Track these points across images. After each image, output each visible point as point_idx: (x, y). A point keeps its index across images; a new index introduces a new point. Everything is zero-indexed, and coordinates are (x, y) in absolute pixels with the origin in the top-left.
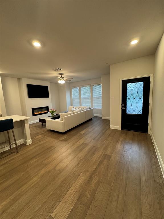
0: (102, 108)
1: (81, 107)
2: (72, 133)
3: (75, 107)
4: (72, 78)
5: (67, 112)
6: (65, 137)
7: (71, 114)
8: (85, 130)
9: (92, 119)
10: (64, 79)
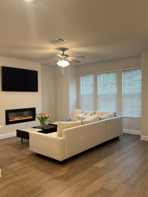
0: (141, 116)
1: (97, 112)
2: (78, 163)
3: (85, 111)
4: (83, 57)
5: (70, 120)
6: (64, 170)
7: (77, 124)
8: (104, 160)
9: (120, 138)
10: (68, 58)
